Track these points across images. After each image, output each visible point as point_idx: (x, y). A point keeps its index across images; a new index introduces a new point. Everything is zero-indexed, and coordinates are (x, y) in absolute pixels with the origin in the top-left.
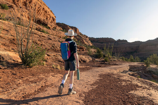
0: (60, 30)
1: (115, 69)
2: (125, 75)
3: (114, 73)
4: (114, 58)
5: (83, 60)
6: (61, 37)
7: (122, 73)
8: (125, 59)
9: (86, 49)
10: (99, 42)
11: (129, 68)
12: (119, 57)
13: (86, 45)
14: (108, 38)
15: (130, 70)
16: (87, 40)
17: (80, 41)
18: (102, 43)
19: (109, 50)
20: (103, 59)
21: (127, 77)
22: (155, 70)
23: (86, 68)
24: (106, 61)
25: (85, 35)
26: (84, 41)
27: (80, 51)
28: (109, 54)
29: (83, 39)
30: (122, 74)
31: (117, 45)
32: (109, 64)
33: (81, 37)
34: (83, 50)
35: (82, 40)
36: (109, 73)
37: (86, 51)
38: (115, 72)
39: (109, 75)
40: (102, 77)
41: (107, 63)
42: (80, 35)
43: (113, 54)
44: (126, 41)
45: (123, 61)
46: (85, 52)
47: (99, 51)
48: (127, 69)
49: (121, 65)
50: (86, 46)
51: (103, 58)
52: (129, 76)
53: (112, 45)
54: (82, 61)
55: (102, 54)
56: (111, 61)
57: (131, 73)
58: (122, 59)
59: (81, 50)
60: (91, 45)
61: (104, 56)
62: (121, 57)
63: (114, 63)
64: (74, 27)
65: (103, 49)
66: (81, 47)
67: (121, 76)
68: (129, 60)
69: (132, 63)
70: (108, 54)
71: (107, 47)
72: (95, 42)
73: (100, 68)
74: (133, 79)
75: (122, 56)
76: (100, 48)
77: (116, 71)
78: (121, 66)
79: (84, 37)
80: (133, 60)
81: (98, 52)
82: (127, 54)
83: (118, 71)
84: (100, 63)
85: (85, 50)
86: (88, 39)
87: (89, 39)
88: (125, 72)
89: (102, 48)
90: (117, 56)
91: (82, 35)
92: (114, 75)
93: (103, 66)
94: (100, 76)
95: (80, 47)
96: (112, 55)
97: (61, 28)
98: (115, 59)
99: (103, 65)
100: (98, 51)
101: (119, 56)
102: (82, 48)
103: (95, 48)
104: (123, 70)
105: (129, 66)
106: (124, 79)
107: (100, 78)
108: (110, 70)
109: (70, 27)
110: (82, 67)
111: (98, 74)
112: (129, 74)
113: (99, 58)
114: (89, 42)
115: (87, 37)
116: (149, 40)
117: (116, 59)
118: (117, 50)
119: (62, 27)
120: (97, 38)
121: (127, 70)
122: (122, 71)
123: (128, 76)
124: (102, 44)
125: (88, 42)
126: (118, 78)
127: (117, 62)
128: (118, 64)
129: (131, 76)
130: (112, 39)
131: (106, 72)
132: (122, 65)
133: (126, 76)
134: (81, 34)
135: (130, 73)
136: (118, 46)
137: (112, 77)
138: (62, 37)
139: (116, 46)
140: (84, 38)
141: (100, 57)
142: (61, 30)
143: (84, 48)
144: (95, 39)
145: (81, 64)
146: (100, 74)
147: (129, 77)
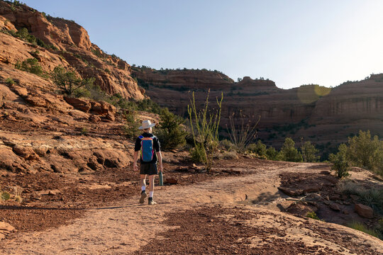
0: (4, 30)
1: (230, 189)
2: (265, 210)
3: (225, 205)
4: (227, 148)
5: (104, 157)
6: (7, 62)
7: (254, 202)
8: (268, 153)
9: (117, 115)
10: (170, 87)
11: (278, 184)
12: (247, 143)
13: (117, 96)
14: (204, 70)
15: (283, 192)
16: (125, 77)
17: (91, 80)
18: (183, 89)
19: (208, 117)
20: (186, 154)
21: (269, 216)
22: (366, 187)
23: (117, 189)
24: (196, 159)
25: (113, 56)
26: (113, 81)
27: (91, 120)
28: (209, 131)
29: (107, 71)
30: (252, 208)
31: (240, 100)
32: (210, 173)
33: (98, 65)
34: (107, 119)
35: (104, 77)
36: (205, 208)
37: (117, 121)
38: (230, 201)
39: (204, 214)
40: (178, 224)
41: (199, 167)
42: (94, 57)
43: (223, 134)
44: (270, 84)
45: (260, 160)
46: (112, 124)
47: (172, 120)
48: (273, 187)
49: (250, 173)
50: (119, 103)
51: (187, 149)
52: (277, 212)
53: (219, 100)
54: (100, 161)
55: (183, 133)
56: (216, 158)
57: (286, 202)
58: (258, 151)
59: (97, 117)
60: (140, 96)
61: (191, 142)
62: (253, 146)
63: (228, 166)
64: (67, 22)
65: (186, 115)
66: (98, 104)
67: (249, 216)
68: (282, 154)
69: (289, 166)
70: (206, 135)
71: (200, 107)
72: (157, 86)
73: (173, 187)
74: (288, 225)
75: (255, 141)
76: (176, 110)
77: (235, 199)
78: (250, 178)
79: (110, 64)
80: (294, 155)
81: (168, 125)
82: (273, 132)
83: (240, 196)
84: (176, 167)
85: (113, 118)
86: (127, 73)
87: (133, 75)
88: (264, 199)
89: (184, 110)
90: (238, 141)
91: (104, 55)
92: (222, 212)
93: (184, 180)
94: (171, 218)
95: (93, 104)
96: (221, 138)
97: (9, 24)
98: (231, 153)
99: (185, 176)
100: (167, 122)
101: (244, 139)
102: (101, 110)
103: (154, 111)
104: (258, 193)
105: (281, 175)
106: (258, 224)
107: (168, 228)
108: (211, 193)
109: (49, 18)
110: (99, 187)
111: (162, 214)
112: (279, 206)
113: (170, 150)
114: (133, 83)
115: (122, 64)
116: (349, 83)
117: (233, 153)
118: (237, 116)
119: (14, 20)
120: (162, 72)
121: (274, 191)
122: (254, 197)
123: (272, 214)
124: (182, 95)
125: (126, 85)
126: (238, 225)
127: (238, 164)
128: (240, 170)
129: (283, 214)
130: (221, 74)
131: (194, 204)
132: (255, 173)
133: (266, 214)
134: (98, 52)
135: (283, 204)
136: (241, 103)
137: (217, 221)
138: (12, 60)
139: (234, 103)
140: (110, 68)
141: (175, 145)
142: (11, 33)
143: (111, 110)
144: (155, 72)
145: (97, 174)
146: (169, 210)
147: (277, 218)
